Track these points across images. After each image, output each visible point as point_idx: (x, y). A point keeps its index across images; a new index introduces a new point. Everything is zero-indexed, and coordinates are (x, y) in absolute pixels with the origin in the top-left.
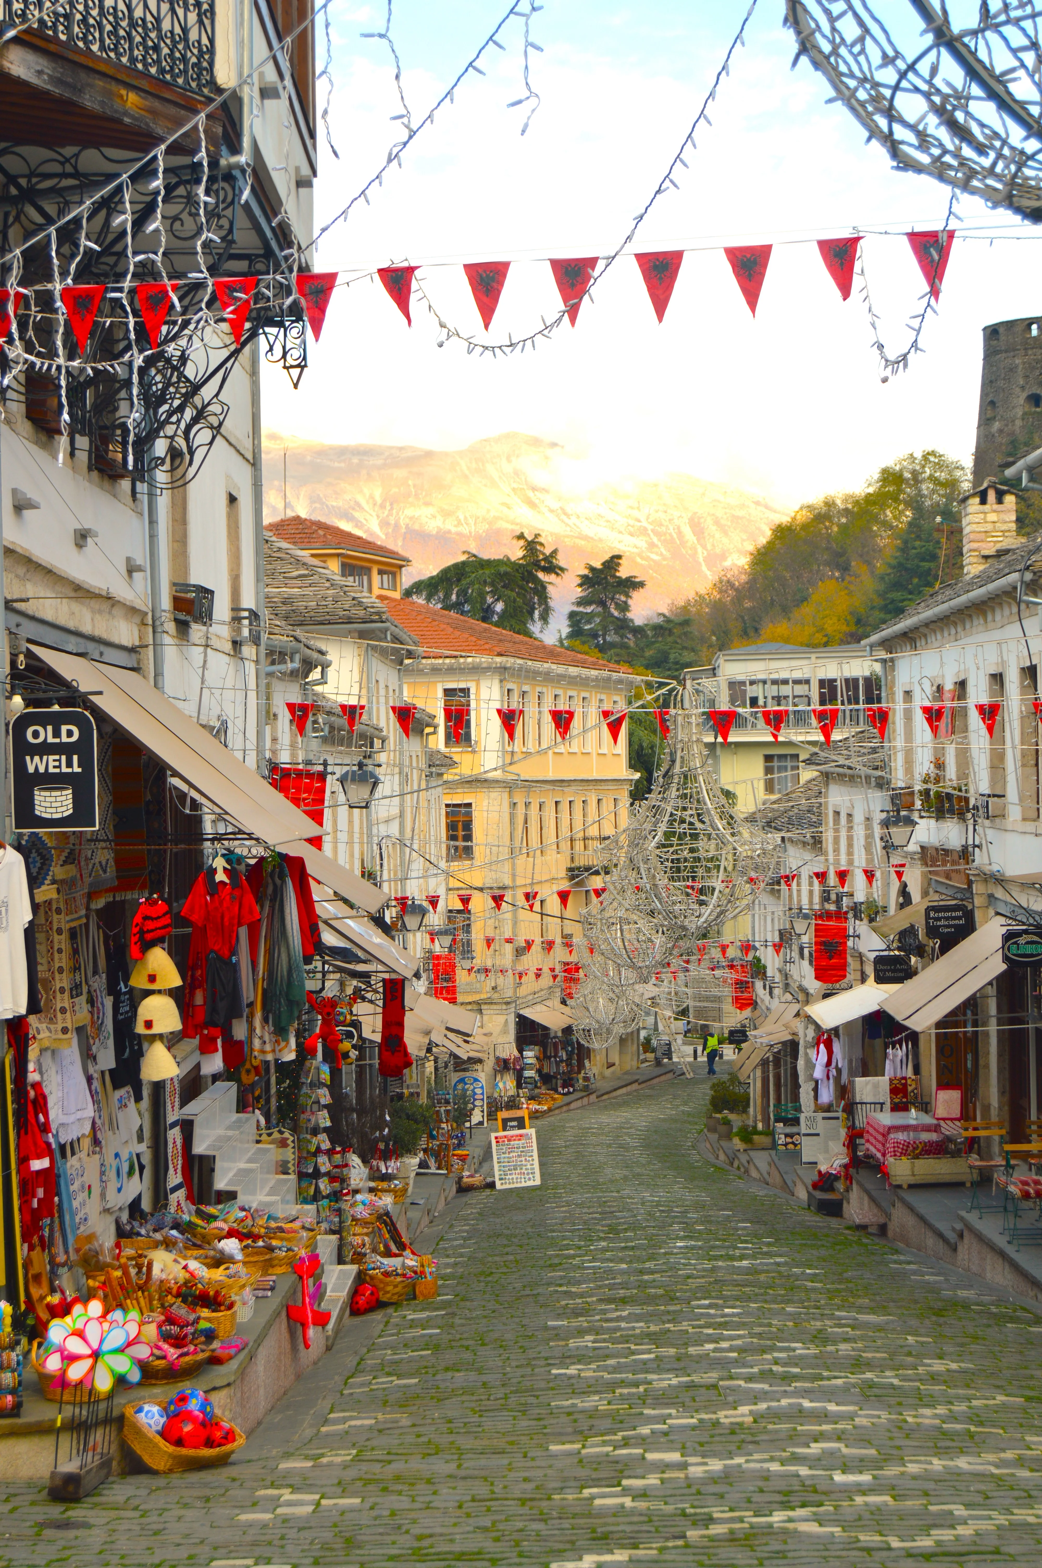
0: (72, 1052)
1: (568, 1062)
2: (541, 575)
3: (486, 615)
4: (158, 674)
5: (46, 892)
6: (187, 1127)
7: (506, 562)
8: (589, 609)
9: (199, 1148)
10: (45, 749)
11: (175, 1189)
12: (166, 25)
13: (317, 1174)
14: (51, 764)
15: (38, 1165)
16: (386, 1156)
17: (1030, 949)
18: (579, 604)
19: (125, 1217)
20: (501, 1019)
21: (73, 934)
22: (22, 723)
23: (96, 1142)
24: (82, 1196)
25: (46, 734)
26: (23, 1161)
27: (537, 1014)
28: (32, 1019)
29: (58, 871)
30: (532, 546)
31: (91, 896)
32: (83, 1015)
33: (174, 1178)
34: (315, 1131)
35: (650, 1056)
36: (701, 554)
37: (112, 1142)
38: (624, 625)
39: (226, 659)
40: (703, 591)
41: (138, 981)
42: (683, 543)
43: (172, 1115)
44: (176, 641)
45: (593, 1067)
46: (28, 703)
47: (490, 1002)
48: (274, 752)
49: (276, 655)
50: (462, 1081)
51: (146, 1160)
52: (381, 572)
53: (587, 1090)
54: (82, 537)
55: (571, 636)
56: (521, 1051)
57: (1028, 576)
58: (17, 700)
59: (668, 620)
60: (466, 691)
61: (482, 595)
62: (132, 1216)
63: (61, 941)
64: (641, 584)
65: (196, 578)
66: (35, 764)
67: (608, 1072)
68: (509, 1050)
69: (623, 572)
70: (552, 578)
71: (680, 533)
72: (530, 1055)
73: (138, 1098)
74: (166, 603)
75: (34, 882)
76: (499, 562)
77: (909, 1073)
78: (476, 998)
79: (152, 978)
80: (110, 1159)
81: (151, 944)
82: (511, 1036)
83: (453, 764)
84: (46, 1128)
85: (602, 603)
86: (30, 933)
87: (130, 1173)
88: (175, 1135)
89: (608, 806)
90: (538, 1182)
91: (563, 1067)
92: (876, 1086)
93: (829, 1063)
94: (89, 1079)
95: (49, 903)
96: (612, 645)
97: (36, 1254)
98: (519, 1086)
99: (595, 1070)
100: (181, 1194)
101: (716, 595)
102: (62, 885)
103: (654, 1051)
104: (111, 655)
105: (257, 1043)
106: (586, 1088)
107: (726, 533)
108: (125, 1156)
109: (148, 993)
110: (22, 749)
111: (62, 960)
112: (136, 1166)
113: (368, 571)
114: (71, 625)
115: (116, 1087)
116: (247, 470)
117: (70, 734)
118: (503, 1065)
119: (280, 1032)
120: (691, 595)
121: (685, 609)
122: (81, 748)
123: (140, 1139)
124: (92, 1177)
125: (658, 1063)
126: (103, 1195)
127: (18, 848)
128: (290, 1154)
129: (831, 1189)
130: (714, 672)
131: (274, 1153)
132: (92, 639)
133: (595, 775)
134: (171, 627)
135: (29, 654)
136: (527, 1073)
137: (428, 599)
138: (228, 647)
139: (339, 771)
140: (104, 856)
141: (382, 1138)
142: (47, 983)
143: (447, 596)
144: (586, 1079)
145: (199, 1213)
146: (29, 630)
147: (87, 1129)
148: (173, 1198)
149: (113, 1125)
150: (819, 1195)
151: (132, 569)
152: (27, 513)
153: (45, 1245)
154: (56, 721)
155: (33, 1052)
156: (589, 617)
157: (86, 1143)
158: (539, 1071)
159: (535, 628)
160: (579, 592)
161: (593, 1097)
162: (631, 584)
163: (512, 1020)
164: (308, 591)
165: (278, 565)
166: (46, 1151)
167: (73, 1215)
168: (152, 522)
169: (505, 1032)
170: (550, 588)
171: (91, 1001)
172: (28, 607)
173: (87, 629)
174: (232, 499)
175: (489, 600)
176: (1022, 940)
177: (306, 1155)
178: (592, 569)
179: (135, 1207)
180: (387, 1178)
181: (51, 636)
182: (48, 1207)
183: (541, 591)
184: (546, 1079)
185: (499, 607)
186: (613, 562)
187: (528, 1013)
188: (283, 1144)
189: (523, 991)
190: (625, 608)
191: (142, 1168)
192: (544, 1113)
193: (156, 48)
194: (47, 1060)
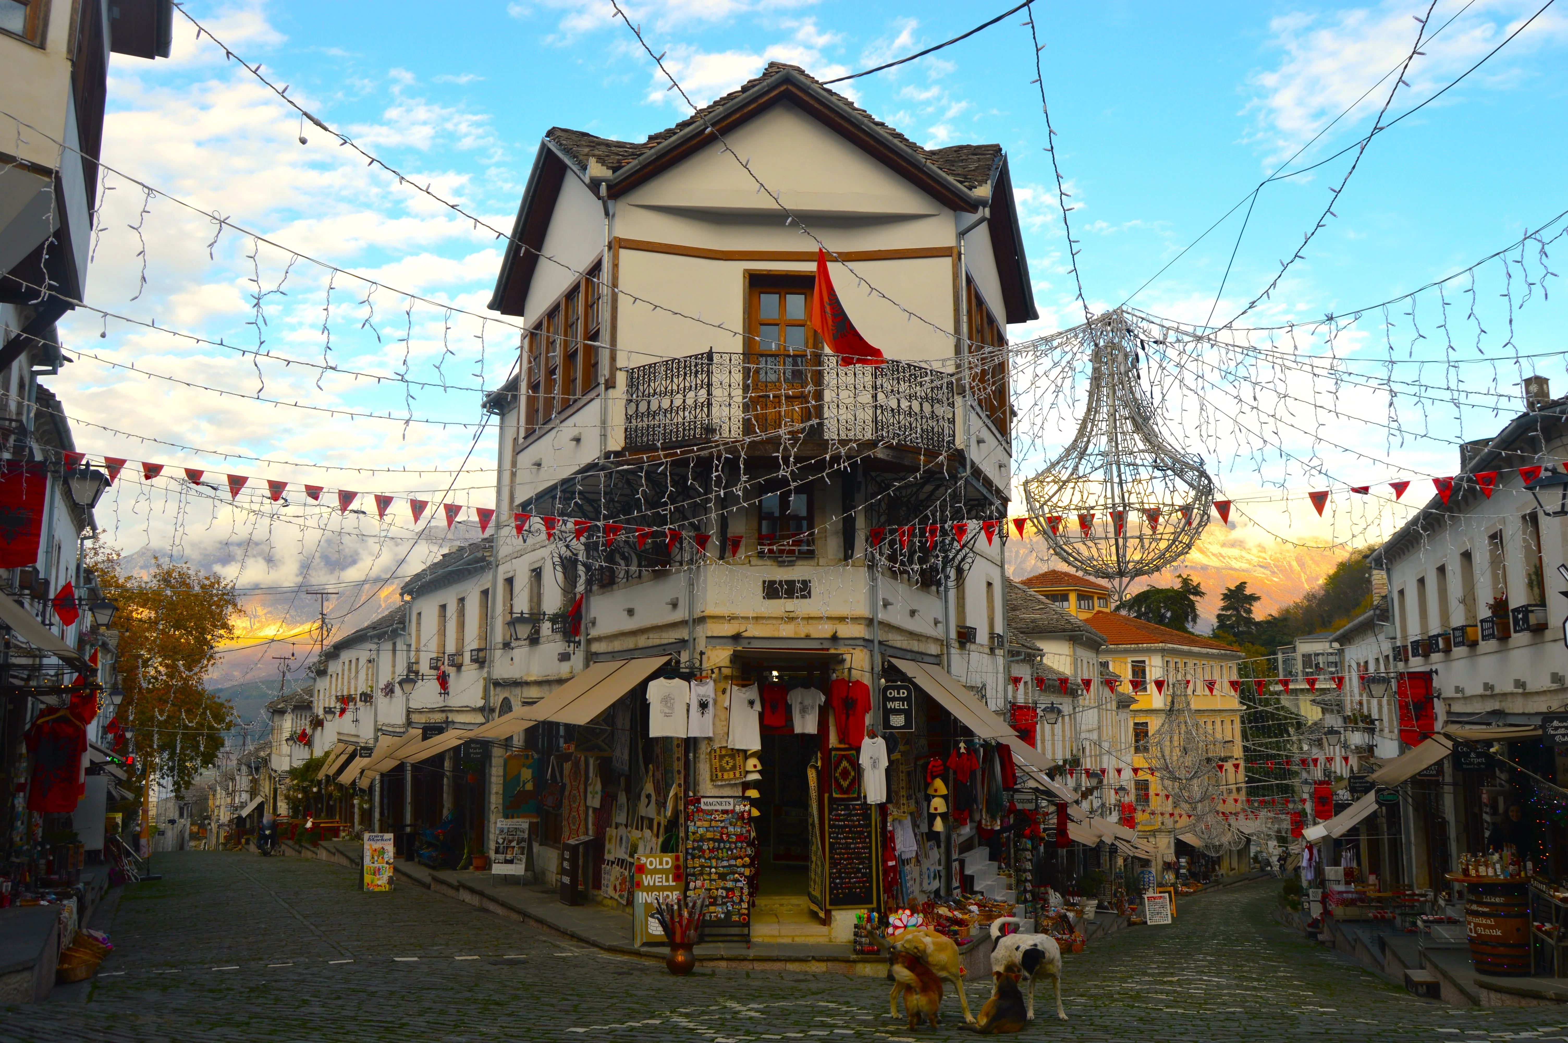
0: (908, 822)
1: (1206, 866)
2: (1191, 597)
3: (1161, 619)
4: (949, 666)
5: (896, 756)
6: (962, 863)
7: (1172, 590)
8: (1229, 613)
9: (968, 872)
10: (894, 699)
11: (956, 888)
12: (936, 430)
13: (1025, 891)
14: (896, 705)
15: (891, 863)
16: (1073, 894)
17: (1390, 798)
18: (1223, 610)
19: (932, 896)
20: (1167, 840)
21: (909, 774)
22: (886, 688)
23: (918, 861)
24: (911, 882)
25: (895, 694)
26: (885, 862)
27: (1189, 838)
28: (890, 806)
29: (901, 747)
30: (1186, 582)
31: (917, 759)
32: (913, 807)
33: (956, 883)
34: (1025, 871)
35: (1258, 865)
36: (1303, 578)
37: (925, 864)
38: (1249, 621)
39: (986, 656)
40: (1298, 601)
41: (931, 792)
42: (1292, 571)
43: (955, 856)
44: (958, 651)
45: (1222, 870)
46: (887, 681)
47: (1160, 831)
48: (1014, 697)
49: (1012, 653)
50: (1142, 872)
51: (943, 874)
52: (1099, 598)
53: (1217, 883)
54: (913, 613)
55: (1218, 627)
56: (1178, 858)
57: (1378, 612)
58: (883, 680)
59: (1275, 618)
60: (1144, 662)
61: (1159, 608)
62: (935, 897)
63: (903, 776)
64: (1258, 598)
65: (969, 624)
66: (890, 705)
67: (1231, 873)
68: (1171, 858)
69: (1248, 592)
70: (1198, 598)
71: (1290, 565)
72: (1183, 861)
73: (939, 847)
74: (953, 635)
75: (890, 752)
76: (1167, 590)
77: (1355, 865)
78: (1152, 828)
79: (936, 791)
80: (925, 870)
81: (936, 777)
82: (1172, 850)
83: (1136, 701)
84: (894, 849)
85: (1236, 609)
86: (887, 771)
87: (935, 878)
88: (956, 865)
89: (1228, 725)
90: (1170, 922)
91: (1203, 869)
92: (1336, 872)
93: (1310, 859)
94: (915, 835)
95: (898, 760)
96: (1243, 633)
97: (890, 900)
98: (1177, 878)
99: (1222, 872)
100: (959, 891)
101: (1306, 603)
102: (903, 753)
103: (1259, 862)
104: (927, 659)
105: (983, 822)
106: (1216, 881)
107: (1318, 565)
108: (932, 870)
109: (934, 797)
110: (886, 699)
111: (903, 784)
112: (937, 875)
113: (1092, 598)
114: (909, 648)
115: (928, 840)
116: (998, 570)
117: (904, 693)
118: (1167, 866)
119: (993, 818)
120: (1291, 604)
121: (1287, 611)
122: (908, 699)
123: (940, 864)
124: (916, 874)
125: (1262, 869)
126: (921, 884)
127: (884, 738)
128: (1013, 881)
129: (1317, 927)
130: (1294, 650)
131: (1004, 879)
132: (918, 653)
133: (1219, 707)
134: (957, 645)
135: (889, 662)
136: (1183, 871)
137: (1129, 611)
138: (987, 650)
139: (1043, 706)
140: (923, 742)
141: (1072, 885)
142: (897, 793)
143: (1140, 609)
144: (1217, 876)
145: (963, 896)
146: (890, 651)
147: (914, 855)
148: (955, 892)
149: (927, 856)
150: (1310, 929)
151: (936, 622)
152: (889, 607)
153: (895, 898)
154: (898, 688)
155: (890, 819)
156: (1229, 617)
157: (913, 861)
158: (1188, 870)
159: (1189, 626)
160: (1222, 604)
161: (1221, 886)
162: (1253, 598)
163: (1172, 841)
164: (1044, 616)
165: (1029, 603)
166: (894, 858)
167: (907, 889)
168: (946, 602)
169: (1168, 847)
170: (1197, 604)
171: (917, 802)
172: (890, 643)
173: (916, 649)
174: (989, 584)
175: (1163, 611)
176: (1385, 793)
177: (1019, 882)
178: (1229, 590)
179: (937, 892)
180: (1074, 905)
181: (899, 654)
182: (895, 881)
183: (1192, 605)
184: (1193, 875)
185: (1169, 614)
186: (1242, 586)
187: (1181, 837)
188: (1010, 876)
189: (1178, 826)
190: (1249, 611)
191: (940, 877)
192: (1191, 893)
193: (932, 439)
194: (896, 823)
